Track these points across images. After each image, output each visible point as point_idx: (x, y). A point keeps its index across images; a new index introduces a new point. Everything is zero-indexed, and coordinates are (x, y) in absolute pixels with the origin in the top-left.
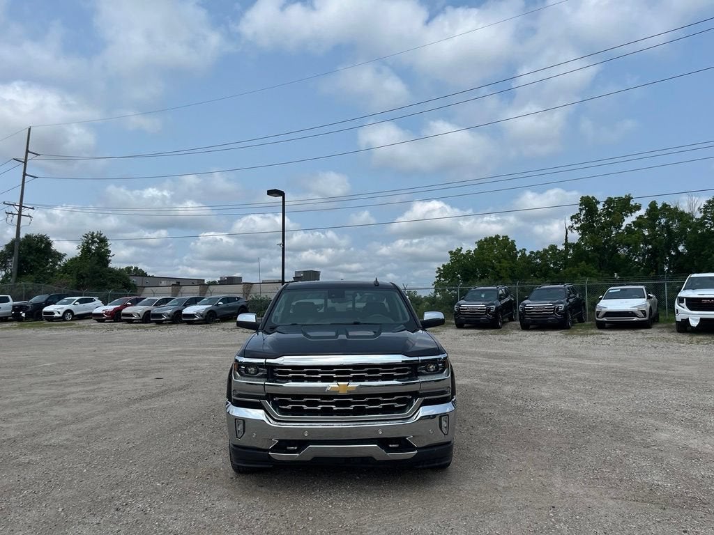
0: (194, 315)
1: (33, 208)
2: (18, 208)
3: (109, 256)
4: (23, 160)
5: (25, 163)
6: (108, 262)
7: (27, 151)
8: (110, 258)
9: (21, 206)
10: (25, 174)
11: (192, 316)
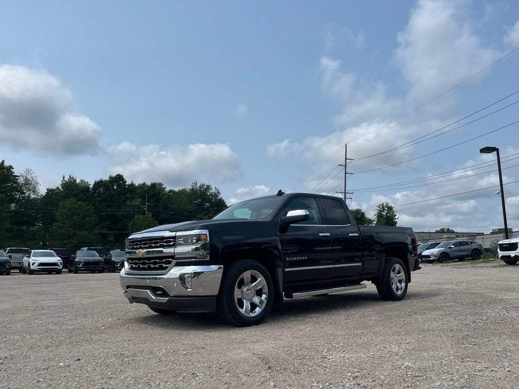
0: (429, 256)
1: (352, 193)
2: (344, 194)
3: (396, 219)
4: (344, 165)
5: (345, 166)
6: (396, 223)
7: (346, 159)
8: (396, 220)
9: (345, 193)
10: (346, 173)
11: (428, 256)
